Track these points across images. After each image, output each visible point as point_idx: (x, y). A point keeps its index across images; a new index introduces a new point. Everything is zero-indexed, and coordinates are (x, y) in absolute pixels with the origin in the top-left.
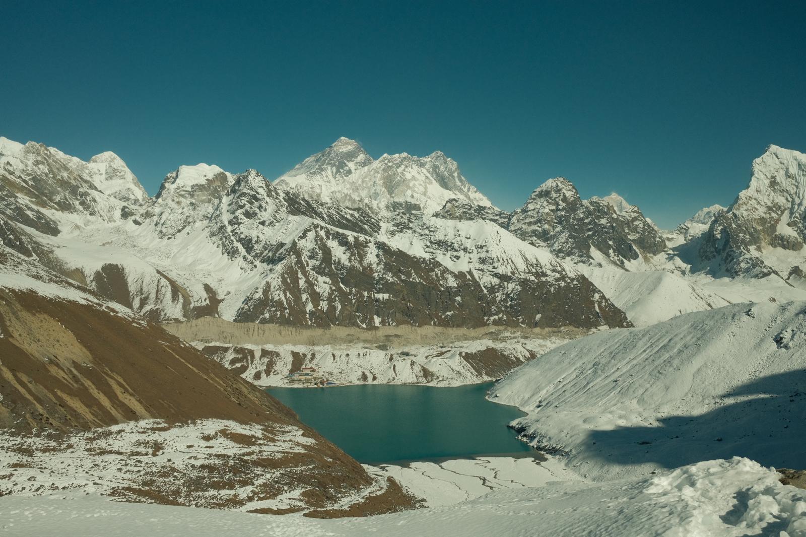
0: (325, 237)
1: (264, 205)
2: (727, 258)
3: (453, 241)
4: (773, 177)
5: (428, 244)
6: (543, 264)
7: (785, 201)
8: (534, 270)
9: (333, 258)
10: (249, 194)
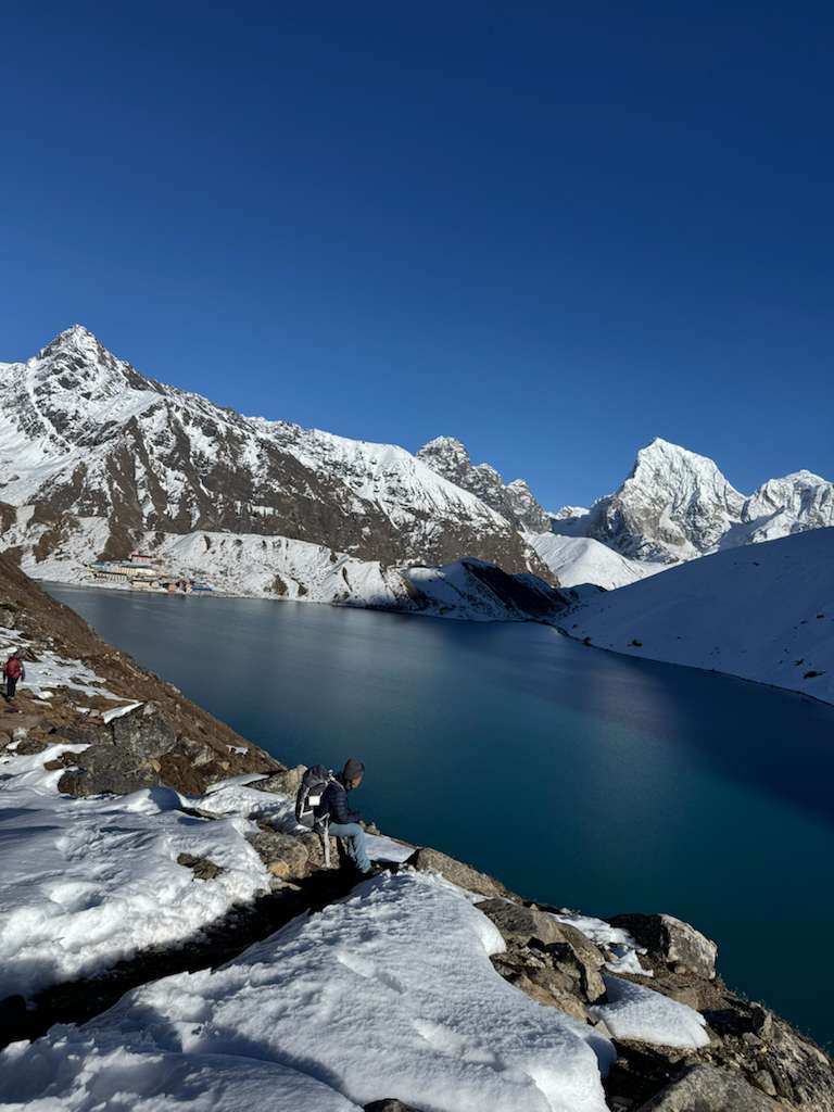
0: (182, 421)
1: (92, 372)
2: (621, 542)
3: (355, 464)
4: (658, 470)
5: (321, 464)
6: (467, 506)
7: (667, 495)
8: (457, 511)
9: (192, 449)
10: (71, 356)
